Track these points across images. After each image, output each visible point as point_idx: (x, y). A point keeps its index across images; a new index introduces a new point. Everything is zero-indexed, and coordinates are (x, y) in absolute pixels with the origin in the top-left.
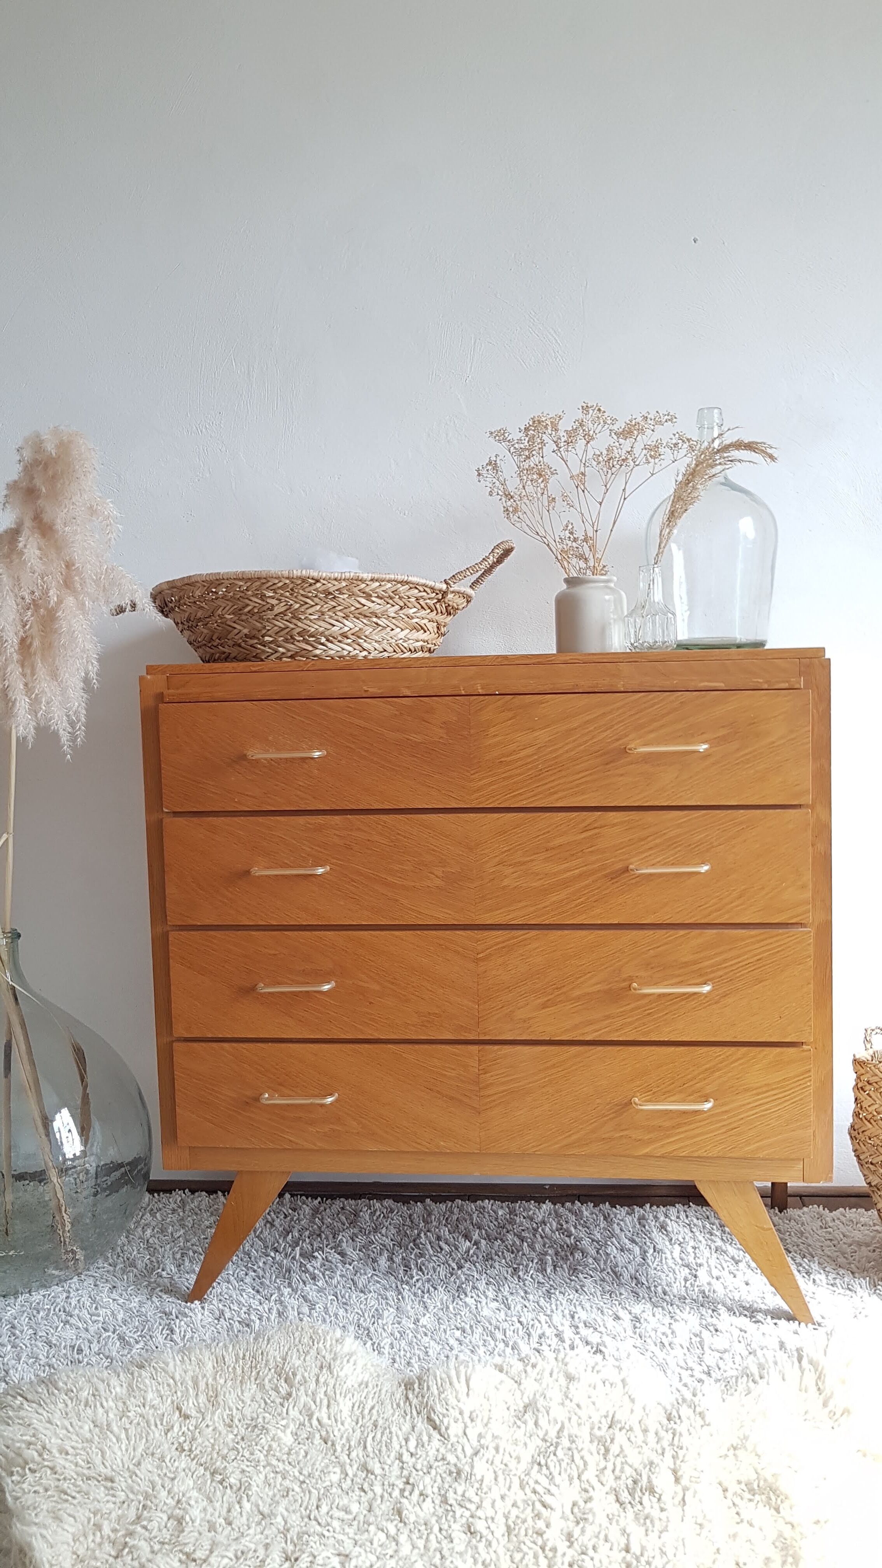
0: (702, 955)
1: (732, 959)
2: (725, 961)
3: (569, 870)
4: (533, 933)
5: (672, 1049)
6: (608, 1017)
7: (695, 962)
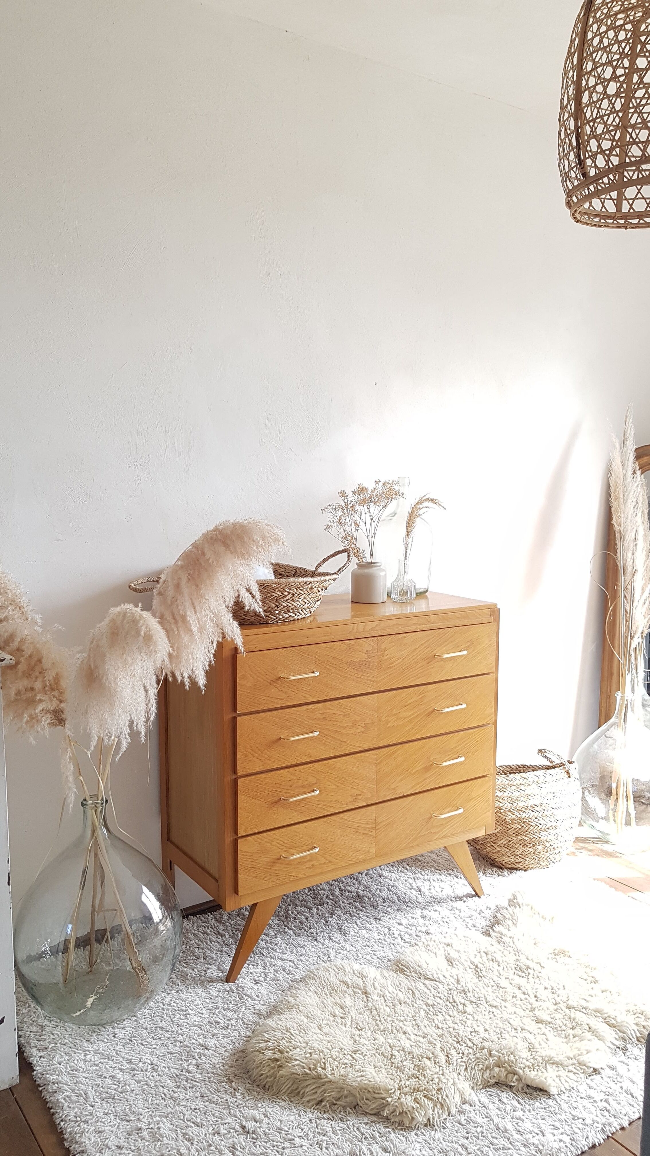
0: (458, 744)
1: (467, 743)
2: (466, 744)
3: (413, 714)
4: (399, 746)
5: (447, 788)
6: (425, 779)
7: (456, 747)
